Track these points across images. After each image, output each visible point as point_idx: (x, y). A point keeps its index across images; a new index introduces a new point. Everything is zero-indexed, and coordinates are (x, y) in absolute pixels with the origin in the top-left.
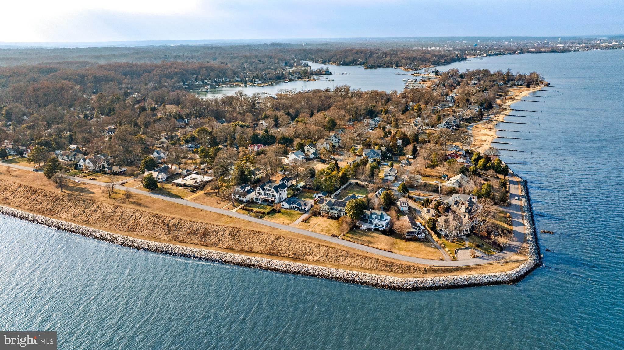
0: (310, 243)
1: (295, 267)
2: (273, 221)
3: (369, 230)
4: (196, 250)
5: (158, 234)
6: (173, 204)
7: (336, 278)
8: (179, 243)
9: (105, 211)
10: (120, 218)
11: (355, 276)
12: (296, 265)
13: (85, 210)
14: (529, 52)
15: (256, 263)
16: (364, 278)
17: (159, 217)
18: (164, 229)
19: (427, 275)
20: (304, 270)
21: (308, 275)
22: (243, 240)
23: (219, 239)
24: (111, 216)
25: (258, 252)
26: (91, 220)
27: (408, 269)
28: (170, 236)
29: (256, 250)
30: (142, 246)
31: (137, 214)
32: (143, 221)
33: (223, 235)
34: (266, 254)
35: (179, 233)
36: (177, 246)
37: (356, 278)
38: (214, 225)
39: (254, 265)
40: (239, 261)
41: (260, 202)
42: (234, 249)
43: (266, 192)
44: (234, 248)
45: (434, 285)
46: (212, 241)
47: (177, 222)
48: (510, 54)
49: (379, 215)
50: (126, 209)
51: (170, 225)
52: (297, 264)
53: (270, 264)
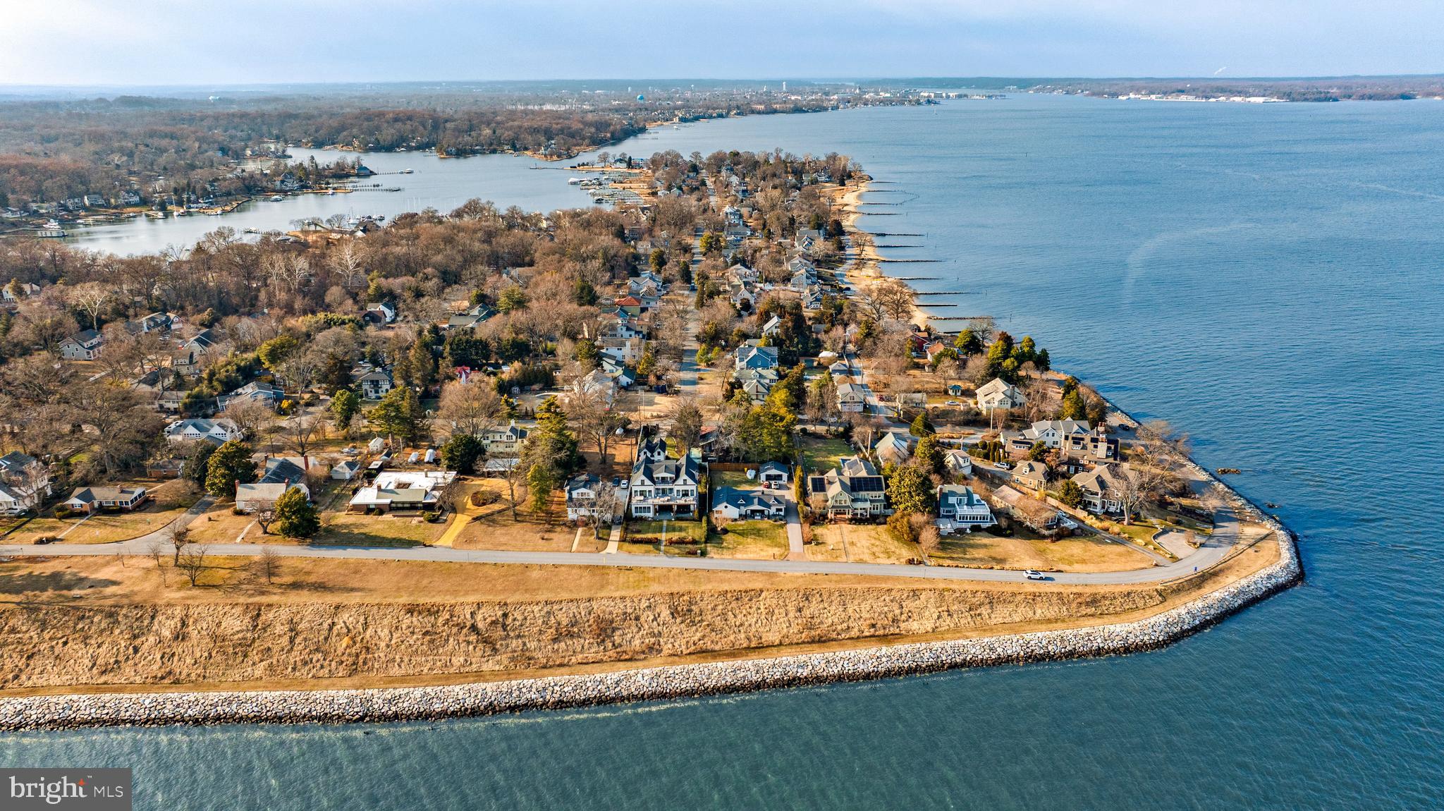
0: (889, 590)
1: (900, 656)
2: (739, 556)
3: (961, 531)
4: (616, 676)
5: (458, 660)
6: (424, 565)
7: (1009, 659)
8: (546, 671)
9: (219, 631)
10: (292, 641)
11: (1044, 643)
12: (903, 653)
13: (138, 642)
14: (753, 112)
15: (800, 670)
16: (1066, 643)
17: (433, 611)
18: (469, 643)
19: (1169, 603)
20: (927, 658)
21: (943, 666)
22: (718, 622)
23: (653, 635)
24: (254, 640)
25: (781, 644)
26: (183, 667)
27: (1130, 601)
28: (504, 658)
29: (773, 637)
30: (438, 707)
31: (345, 617)
32: (384, 633)
33: (655, 619)
34: (803, 643)
35: (524, 644)
36: (546, 680)
37: (1050, 648)
38: (614, 599)
39: (800, 679)
40: (756, 678)
41: (651, 515)
42: (713, 651)
43: (661, 486)
44: (710, 646)
45: (1197, 622)
46: (637, 642)
47: (500, 613)
48: (721, 116)
49: (963, 495)
50: (294, 609)
51: (481, 625)
52: (901, 648)
53: (840, 666)
